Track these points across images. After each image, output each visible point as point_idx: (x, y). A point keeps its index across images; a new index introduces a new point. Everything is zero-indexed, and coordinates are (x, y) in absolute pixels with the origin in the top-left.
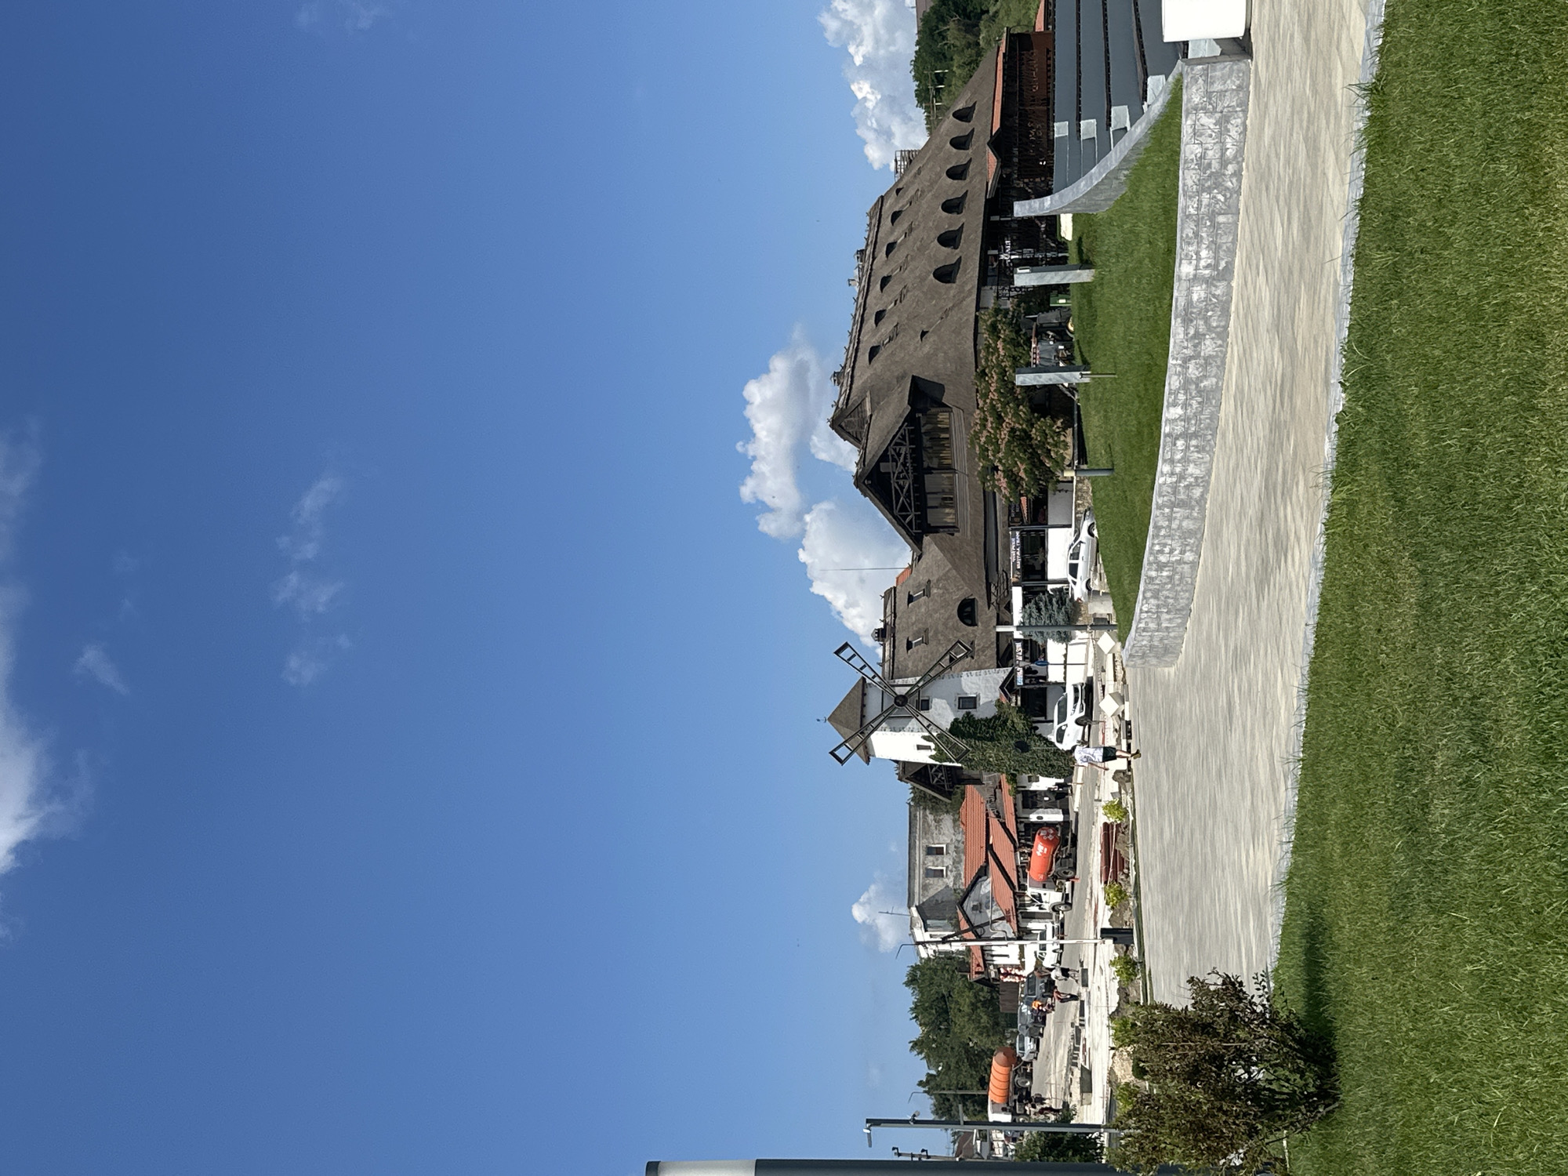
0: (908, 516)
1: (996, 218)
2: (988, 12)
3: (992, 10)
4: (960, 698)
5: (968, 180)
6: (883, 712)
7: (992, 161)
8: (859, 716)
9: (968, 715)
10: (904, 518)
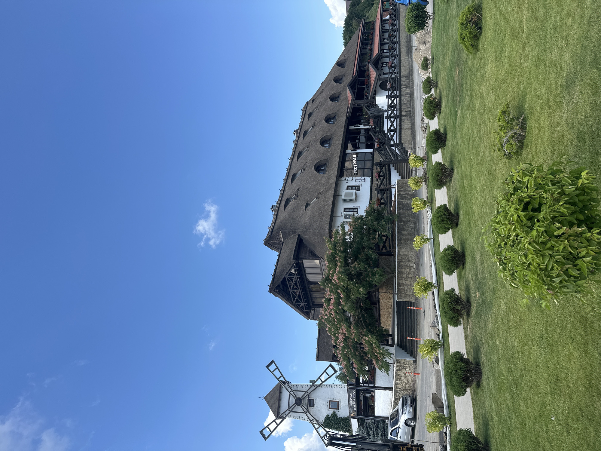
0: (301, 304)
1: (353, 127)
2: (366, 16)
3: (367, 15)
4: (330, 401)
5: (340, 102)
6: (289, 408)
7: (349, 96)
8: (277, 407)
9: (334, 413)
10: (299, 305)
